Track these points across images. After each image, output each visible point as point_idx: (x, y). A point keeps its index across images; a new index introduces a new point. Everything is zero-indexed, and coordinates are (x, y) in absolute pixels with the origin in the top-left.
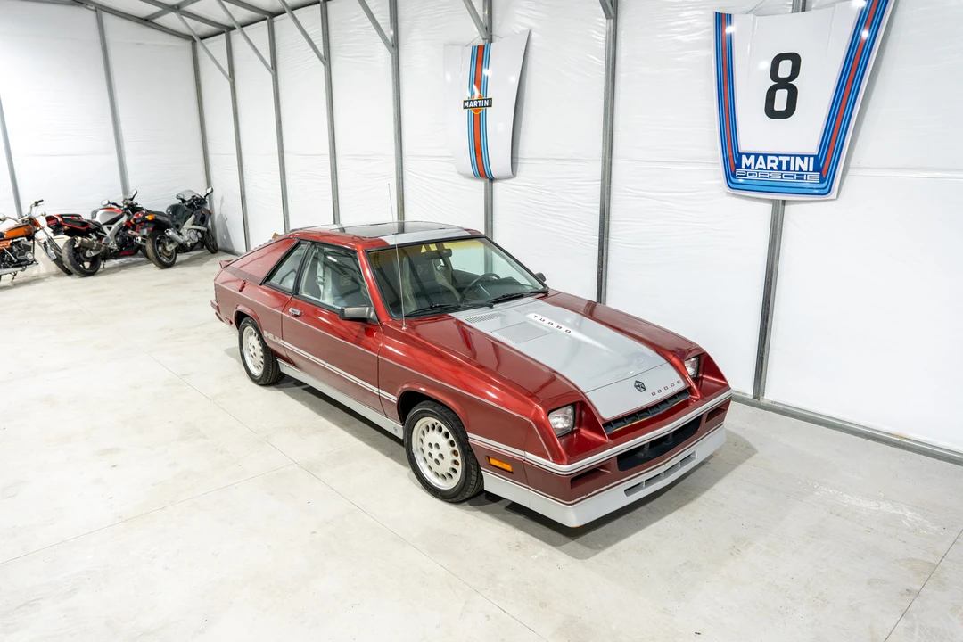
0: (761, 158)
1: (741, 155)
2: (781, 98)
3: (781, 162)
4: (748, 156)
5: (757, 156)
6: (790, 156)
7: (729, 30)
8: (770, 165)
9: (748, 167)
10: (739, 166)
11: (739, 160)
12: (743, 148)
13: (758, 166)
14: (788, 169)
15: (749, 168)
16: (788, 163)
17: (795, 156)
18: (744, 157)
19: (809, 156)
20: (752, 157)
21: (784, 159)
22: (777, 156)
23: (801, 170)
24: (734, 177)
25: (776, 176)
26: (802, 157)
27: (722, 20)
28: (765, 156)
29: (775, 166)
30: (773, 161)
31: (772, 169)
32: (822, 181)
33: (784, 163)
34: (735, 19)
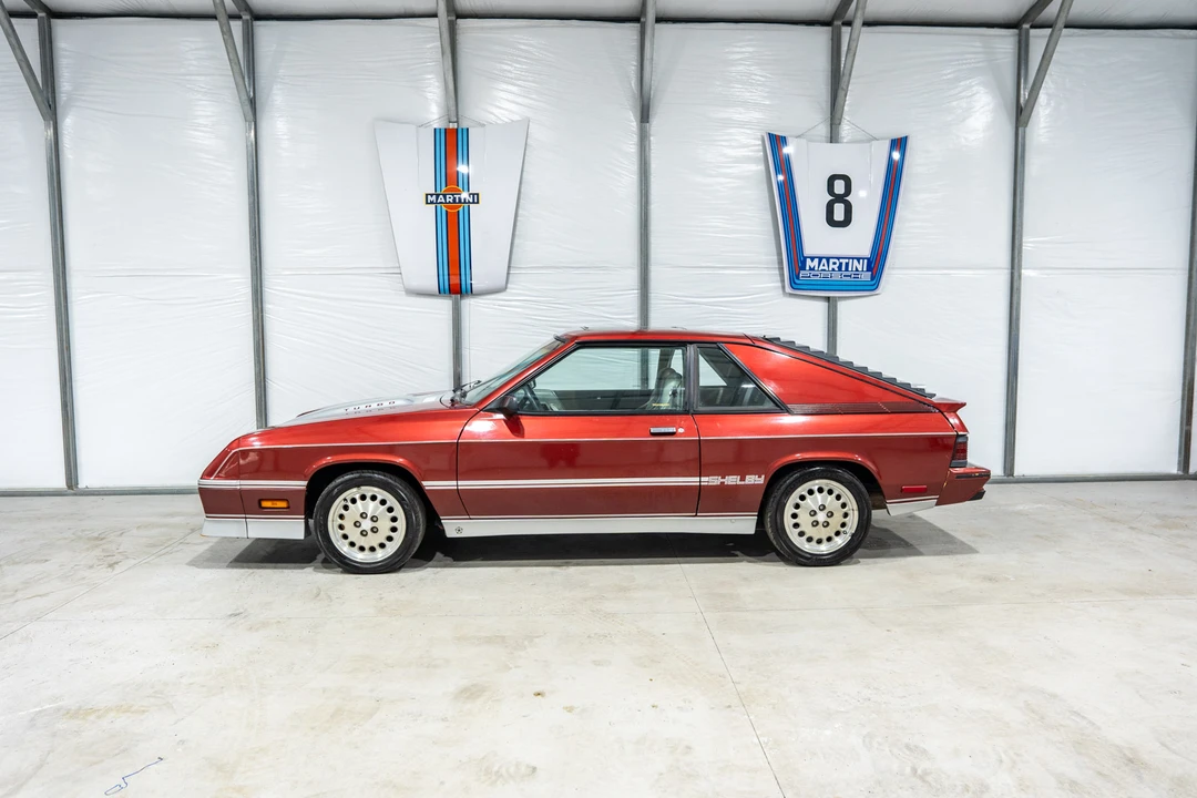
0: (824, 261)
1: (805, 258)
2: (839, 210)
3: (841, 264)
4: (812, 259)
5: (820, 259)
6: (849, 258)
7: (786, 150)
8: (831, 266)
9: (811, 269)
10: (803, 267)
11: (804, 263)
12: (808, 251)
13: (821, 267)
14: (847, 270)
15: (813, 269)
16: (847, 264)
17: (853, 258)
18: (808, 260)
19: (863, 259)
20: (816, 260)
21: (844, 261)
22: (838, 258)
23: (857, 270)
24: (798, 278)
25: (837, 276)
26: (858, 259)
27: (777, 141)
28: (828, 259)
29: (836, 267)
30: (834, 263)
31: (833, 270)
32: (872, 278)
33: (843, 263)
34: (789, 140)
